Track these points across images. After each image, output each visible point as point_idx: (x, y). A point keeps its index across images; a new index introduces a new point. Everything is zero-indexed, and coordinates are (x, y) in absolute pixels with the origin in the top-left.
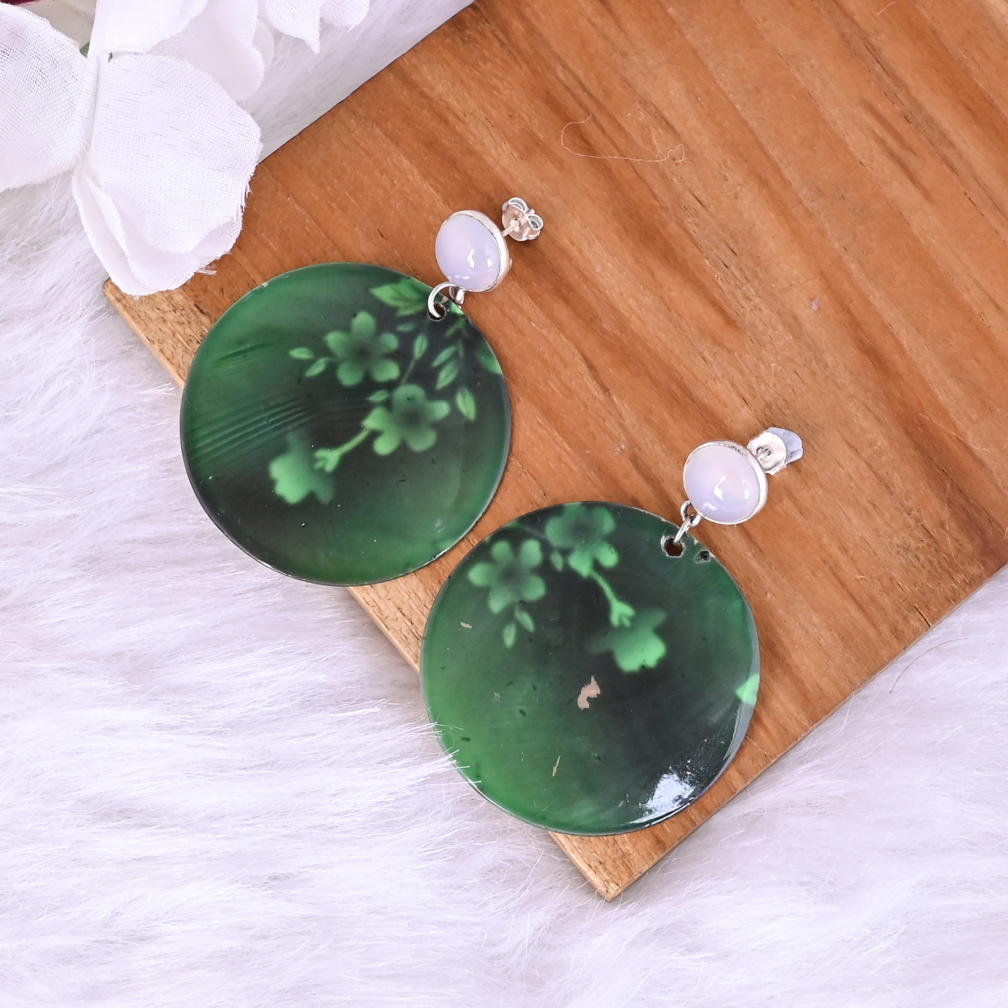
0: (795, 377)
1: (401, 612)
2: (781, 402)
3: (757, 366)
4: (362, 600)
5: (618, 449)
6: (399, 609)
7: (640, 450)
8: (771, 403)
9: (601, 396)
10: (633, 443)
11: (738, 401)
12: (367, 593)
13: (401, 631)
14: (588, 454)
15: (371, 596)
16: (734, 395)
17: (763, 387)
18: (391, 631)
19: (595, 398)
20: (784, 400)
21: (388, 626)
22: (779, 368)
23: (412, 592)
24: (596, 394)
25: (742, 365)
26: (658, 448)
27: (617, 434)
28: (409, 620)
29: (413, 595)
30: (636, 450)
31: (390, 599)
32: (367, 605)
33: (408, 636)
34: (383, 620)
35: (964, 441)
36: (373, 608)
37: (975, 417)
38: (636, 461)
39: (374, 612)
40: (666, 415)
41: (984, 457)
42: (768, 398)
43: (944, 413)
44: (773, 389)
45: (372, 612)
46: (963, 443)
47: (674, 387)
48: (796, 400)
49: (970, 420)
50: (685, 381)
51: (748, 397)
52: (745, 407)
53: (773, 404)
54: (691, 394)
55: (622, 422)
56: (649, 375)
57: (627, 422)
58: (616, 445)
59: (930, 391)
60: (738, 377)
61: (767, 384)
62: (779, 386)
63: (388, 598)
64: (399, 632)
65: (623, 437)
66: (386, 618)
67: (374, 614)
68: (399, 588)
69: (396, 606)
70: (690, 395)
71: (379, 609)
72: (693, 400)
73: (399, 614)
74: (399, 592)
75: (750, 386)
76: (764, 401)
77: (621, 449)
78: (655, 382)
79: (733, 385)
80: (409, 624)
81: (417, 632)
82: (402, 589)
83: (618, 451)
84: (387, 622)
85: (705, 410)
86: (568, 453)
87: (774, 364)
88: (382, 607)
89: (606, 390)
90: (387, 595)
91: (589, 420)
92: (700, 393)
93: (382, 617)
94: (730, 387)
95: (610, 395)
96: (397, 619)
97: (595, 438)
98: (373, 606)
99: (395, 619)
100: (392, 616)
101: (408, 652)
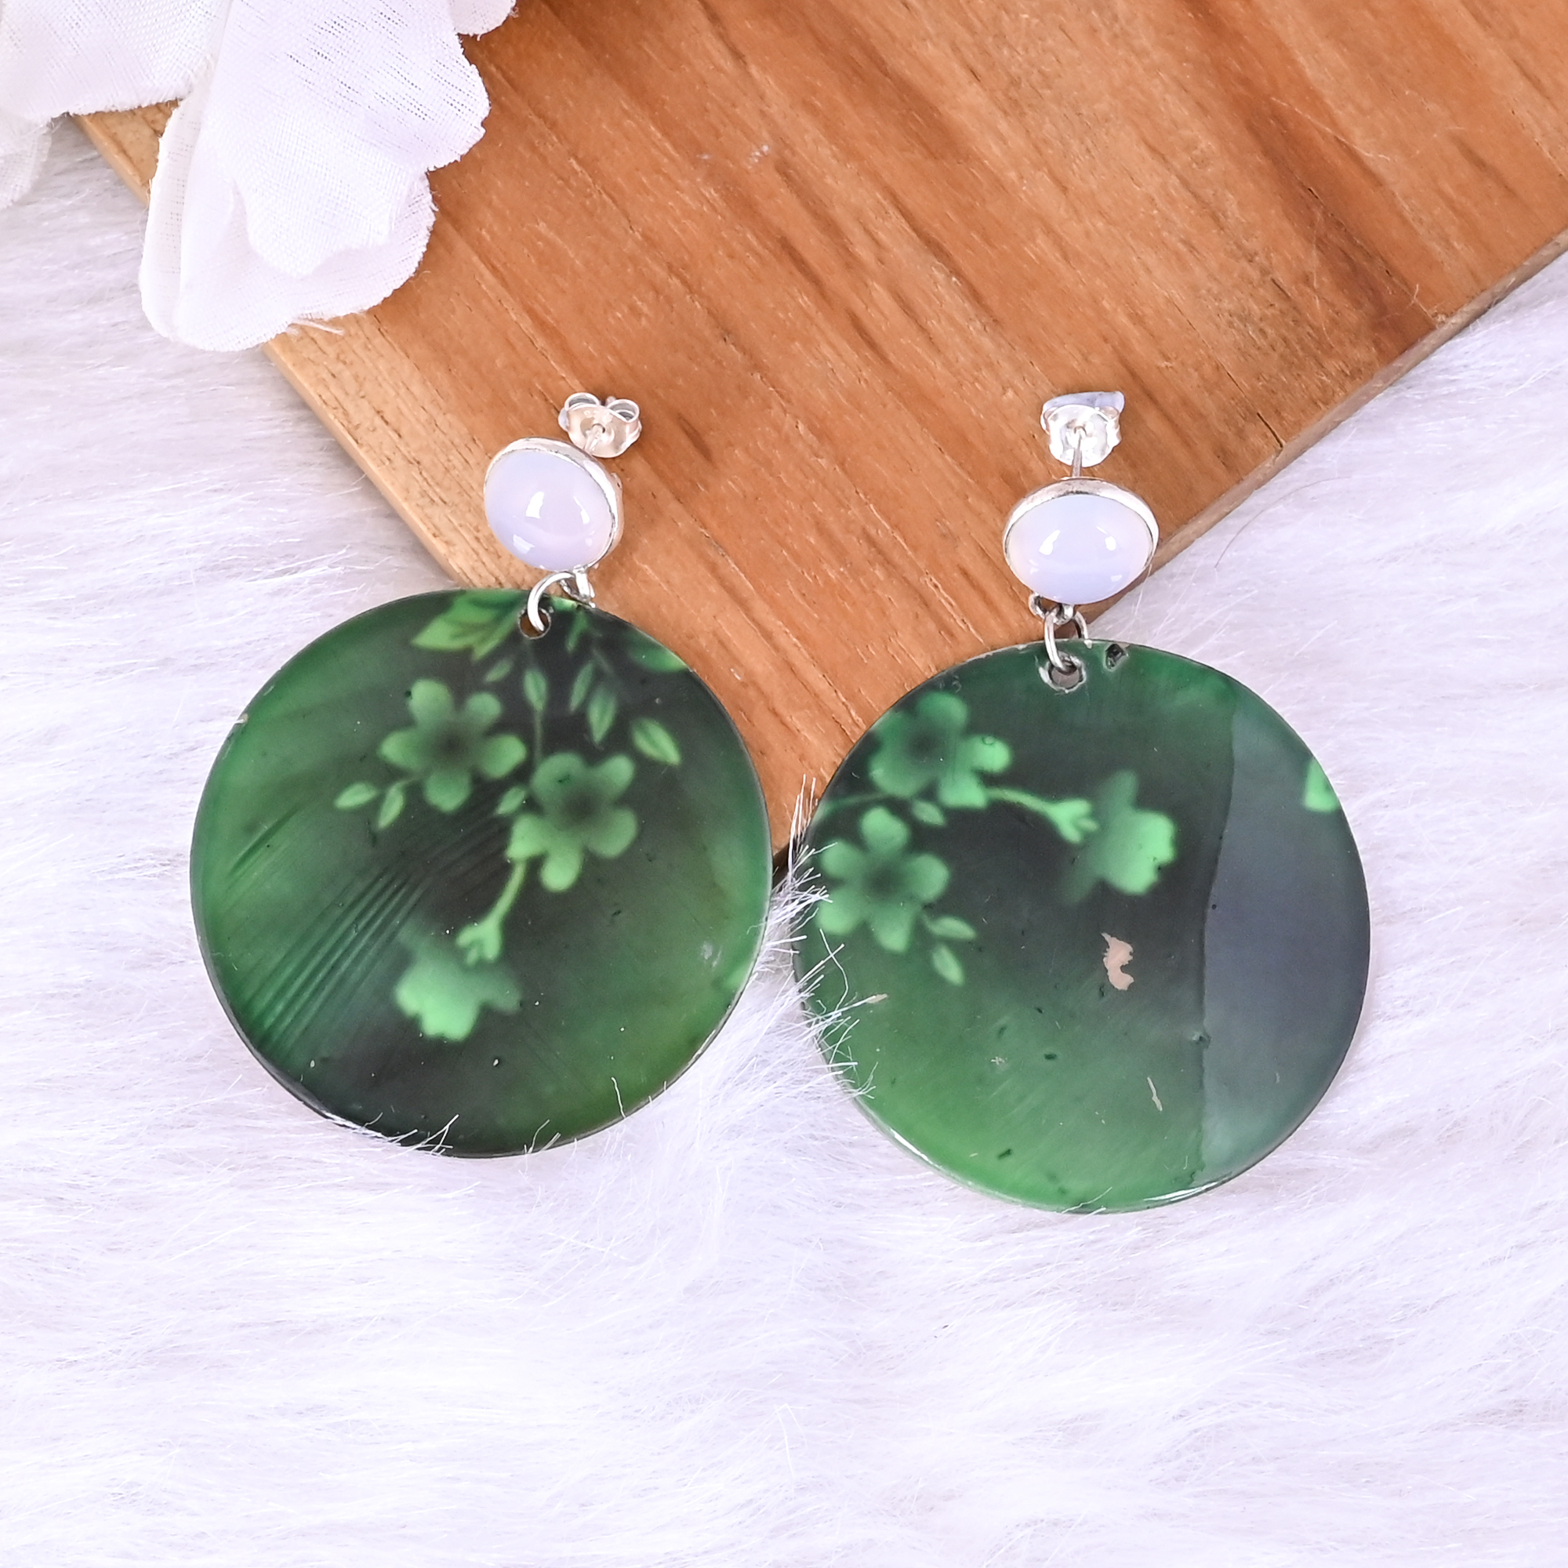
0: (1061, 36)
1: (382, 417)
2: (1035, 77)
3: (996, 20)
4: (317, 398)
5: (758, 154)
6: (378, 412)
7: (794, 153)
8: (1019, 78)
9: (728, 64)
10: (781, 141)
11: (962, 75)
12: (326, 386)
13: (381, 449)
14: (706, 161)
15: (333, 391)
16: (956, 66)
17: (1006, 52)
18: (365, 448)
19: (719, 69)
20: (1041, 72)
21: (359, 441)
22: (1035, 21)
23: (401, 384)
24: (722, 62)
25: (970, 15)
26: (825, 151)
27: (755, 128)
28: (396, 431)
29: (403, 391)
30: (787, 153)
31: (363, 397)
32: (324, 406)
33: (392, 457)
34: (352, 430)
35: (1347, 143)
36: (335, 411)
37: (1366, 103)
38: (784, 169)
39: (336, 417)
40: (839, 98)
41: (1381, 170)
42: (1014, 70)
43: (1311, 97)
44: (1022, 56)
45: (332, 417)
46: (1346, 145)
47: (855, 53)
48: (1062, 75)
49: (1359, 108)
50: (873, 41)
51: (980, 69)
52: (975, 84)
53: (1024, 80)
54: (883, 62)
55: (766, 109)
56: (812, 31)
57: (774, 110)
58: (754, 147)
59: (1293, 62)
60: (964, 35)
61: (1010, 47)
62: (1033, 54)
63: (362, 394)
64: (377, 450)
65: (765, 135)
66: (357, 427)
67: (336, 420)
68: (380, 379)
69: (374, 408)
70: (880, 64)
71: (346, 413)
72: (886, 74)
73: (378, 421)
74: (380, 385)
75: (985, 52)
76: (1008, 74)
77: (762, 153)
78: (822, 45)
79: (955, 49)
80: (395, 437)
81: (409, 452)
82: (385, 380)
83: (756, 156)
84: (359, 433)
85: (904, 88)
86: (672, 159)
87: (1026, 16)
88: (351, 409)
89: (737, 56)
90: (360, 391)
91: (708, 105)
92: (899, 64)
93: (350, 426)
94: (949, 51)
95: (745, 63)
96: (374, 430)
97: (718, 135)
98: (335, 408)
99: (371, 429)
100: (367, 424)
101: (393, 484)
